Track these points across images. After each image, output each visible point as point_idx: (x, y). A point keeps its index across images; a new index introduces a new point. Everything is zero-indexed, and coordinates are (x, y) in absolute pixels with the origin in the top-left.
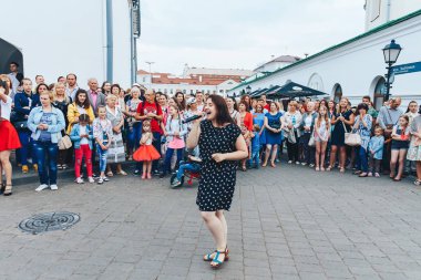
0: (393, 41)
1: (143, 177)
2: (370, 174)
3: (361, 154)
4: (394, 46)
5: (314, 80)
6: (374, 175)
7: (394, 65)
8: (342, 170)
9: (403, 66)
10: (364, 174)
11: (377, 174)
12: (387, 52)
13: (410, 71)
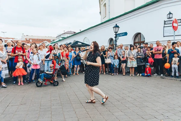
0: (116, 25)
1: (19, 84)
2: (115, 74)
3: (112, 66)
4: (117, 26)
5: (85, 40)
6: (116, 74)
7: (117, 33)
8: (105, 73)
9: (120, 34)
10: (113, 74)
11: (117, 74)
12: (115, 28)
13: (123, 35)
